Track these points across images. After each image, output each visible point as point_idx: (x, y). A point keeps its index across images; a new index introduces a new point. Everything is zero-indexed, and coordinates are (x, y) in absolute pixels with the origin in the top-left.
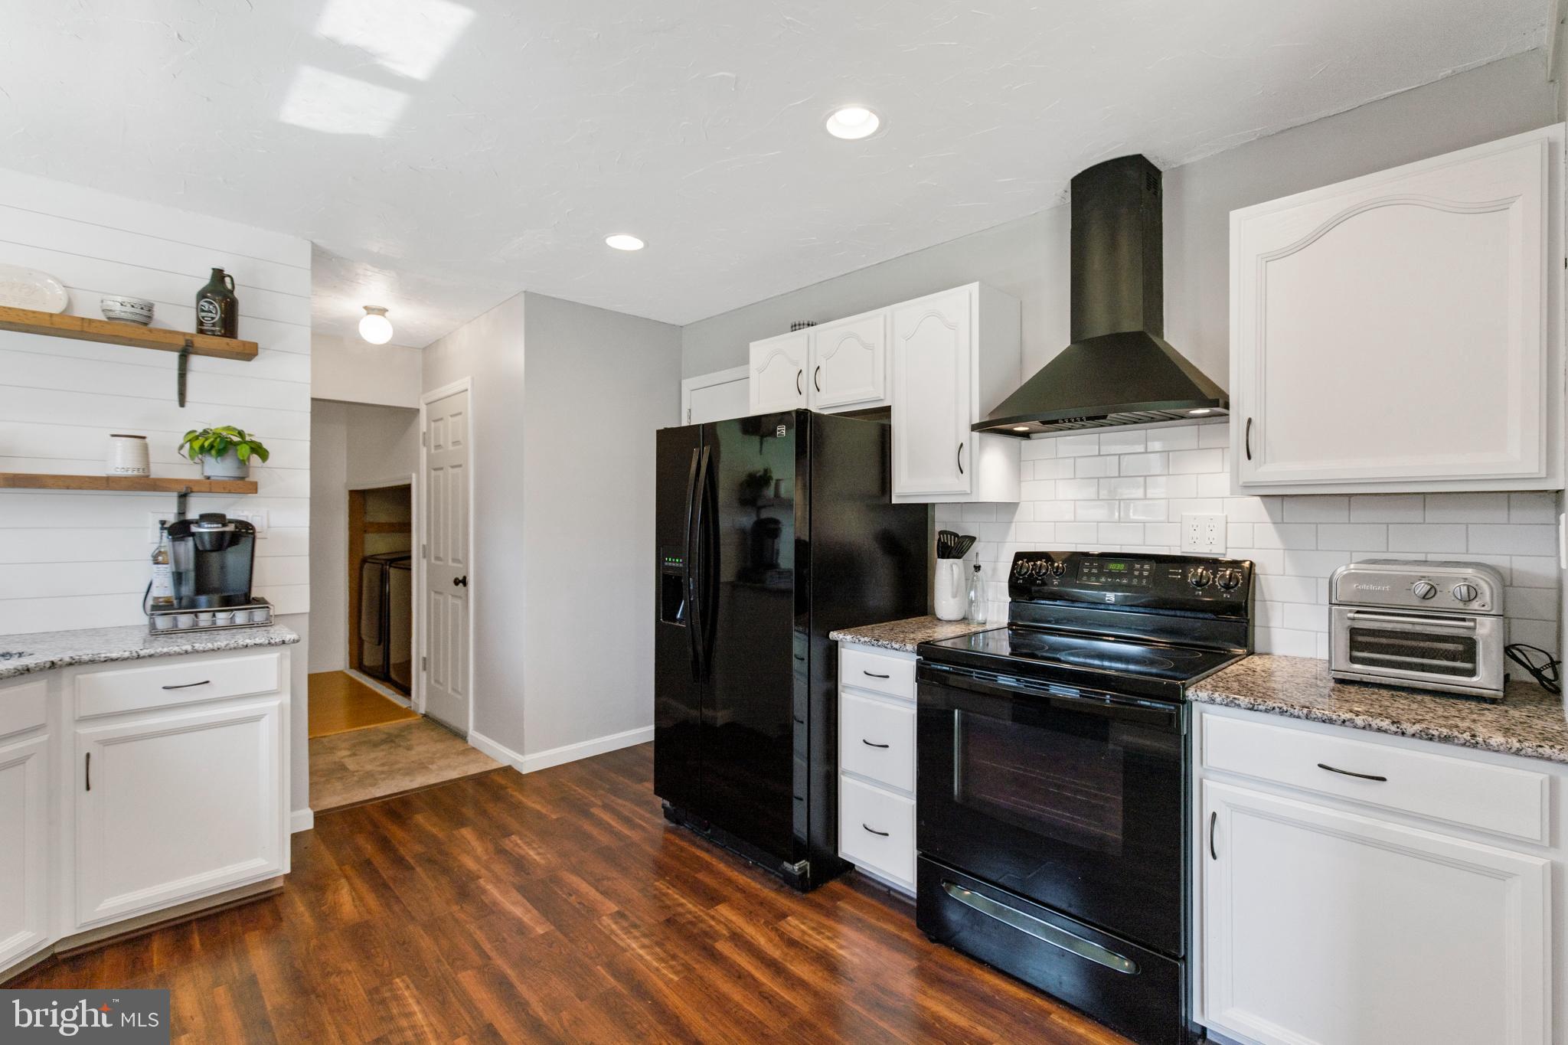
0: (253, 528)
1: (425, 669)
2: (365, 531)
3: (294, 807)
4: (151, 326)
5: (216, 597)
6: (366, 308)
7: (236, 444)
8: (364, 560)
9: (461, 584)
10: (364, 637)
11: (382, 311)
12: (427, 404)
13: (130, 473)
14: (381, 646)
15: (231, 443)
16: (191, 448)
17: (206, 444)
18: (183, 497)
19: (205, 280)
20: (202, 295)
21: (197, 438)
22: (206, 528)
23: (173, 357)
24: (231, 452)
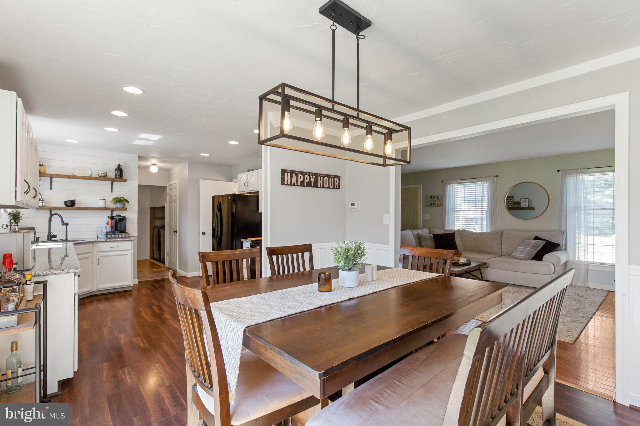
0: (126, 218)
1: (168, 256)
2: (155, 219)
3: (134, 278)
4: (106, 177)
5: (119, 232)
6: (152, 164)
7: (123, 200)
8: (154, 228)
9: (175, 232)
10: (154, 249)
11: (155, 165)
12: (169, 185)
13: (103, 207)
14: (158, 252)
15: (122, 200)
16: (114, 201)
17: (117, 201)
18: (112, 211)
19: (116, 167)
20: (116, 170)
21: (115, 199)
22: (117, 218)
23: (110, 182)
24: (121, 202)
